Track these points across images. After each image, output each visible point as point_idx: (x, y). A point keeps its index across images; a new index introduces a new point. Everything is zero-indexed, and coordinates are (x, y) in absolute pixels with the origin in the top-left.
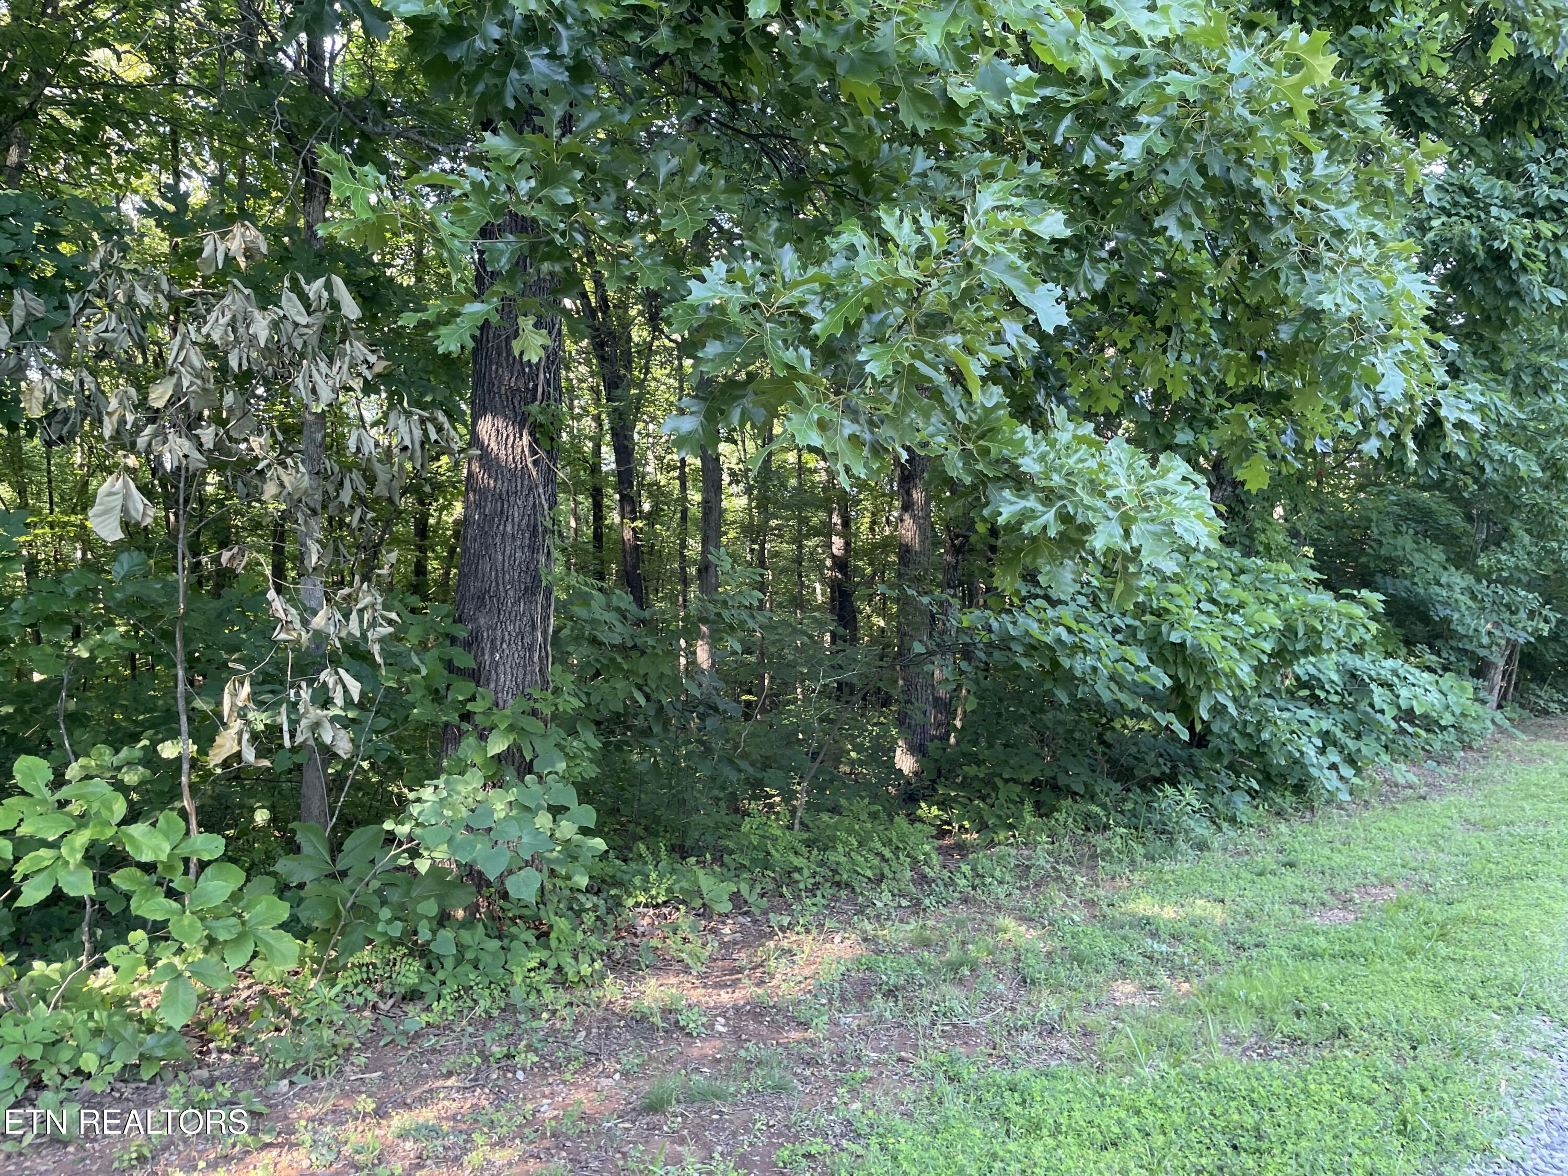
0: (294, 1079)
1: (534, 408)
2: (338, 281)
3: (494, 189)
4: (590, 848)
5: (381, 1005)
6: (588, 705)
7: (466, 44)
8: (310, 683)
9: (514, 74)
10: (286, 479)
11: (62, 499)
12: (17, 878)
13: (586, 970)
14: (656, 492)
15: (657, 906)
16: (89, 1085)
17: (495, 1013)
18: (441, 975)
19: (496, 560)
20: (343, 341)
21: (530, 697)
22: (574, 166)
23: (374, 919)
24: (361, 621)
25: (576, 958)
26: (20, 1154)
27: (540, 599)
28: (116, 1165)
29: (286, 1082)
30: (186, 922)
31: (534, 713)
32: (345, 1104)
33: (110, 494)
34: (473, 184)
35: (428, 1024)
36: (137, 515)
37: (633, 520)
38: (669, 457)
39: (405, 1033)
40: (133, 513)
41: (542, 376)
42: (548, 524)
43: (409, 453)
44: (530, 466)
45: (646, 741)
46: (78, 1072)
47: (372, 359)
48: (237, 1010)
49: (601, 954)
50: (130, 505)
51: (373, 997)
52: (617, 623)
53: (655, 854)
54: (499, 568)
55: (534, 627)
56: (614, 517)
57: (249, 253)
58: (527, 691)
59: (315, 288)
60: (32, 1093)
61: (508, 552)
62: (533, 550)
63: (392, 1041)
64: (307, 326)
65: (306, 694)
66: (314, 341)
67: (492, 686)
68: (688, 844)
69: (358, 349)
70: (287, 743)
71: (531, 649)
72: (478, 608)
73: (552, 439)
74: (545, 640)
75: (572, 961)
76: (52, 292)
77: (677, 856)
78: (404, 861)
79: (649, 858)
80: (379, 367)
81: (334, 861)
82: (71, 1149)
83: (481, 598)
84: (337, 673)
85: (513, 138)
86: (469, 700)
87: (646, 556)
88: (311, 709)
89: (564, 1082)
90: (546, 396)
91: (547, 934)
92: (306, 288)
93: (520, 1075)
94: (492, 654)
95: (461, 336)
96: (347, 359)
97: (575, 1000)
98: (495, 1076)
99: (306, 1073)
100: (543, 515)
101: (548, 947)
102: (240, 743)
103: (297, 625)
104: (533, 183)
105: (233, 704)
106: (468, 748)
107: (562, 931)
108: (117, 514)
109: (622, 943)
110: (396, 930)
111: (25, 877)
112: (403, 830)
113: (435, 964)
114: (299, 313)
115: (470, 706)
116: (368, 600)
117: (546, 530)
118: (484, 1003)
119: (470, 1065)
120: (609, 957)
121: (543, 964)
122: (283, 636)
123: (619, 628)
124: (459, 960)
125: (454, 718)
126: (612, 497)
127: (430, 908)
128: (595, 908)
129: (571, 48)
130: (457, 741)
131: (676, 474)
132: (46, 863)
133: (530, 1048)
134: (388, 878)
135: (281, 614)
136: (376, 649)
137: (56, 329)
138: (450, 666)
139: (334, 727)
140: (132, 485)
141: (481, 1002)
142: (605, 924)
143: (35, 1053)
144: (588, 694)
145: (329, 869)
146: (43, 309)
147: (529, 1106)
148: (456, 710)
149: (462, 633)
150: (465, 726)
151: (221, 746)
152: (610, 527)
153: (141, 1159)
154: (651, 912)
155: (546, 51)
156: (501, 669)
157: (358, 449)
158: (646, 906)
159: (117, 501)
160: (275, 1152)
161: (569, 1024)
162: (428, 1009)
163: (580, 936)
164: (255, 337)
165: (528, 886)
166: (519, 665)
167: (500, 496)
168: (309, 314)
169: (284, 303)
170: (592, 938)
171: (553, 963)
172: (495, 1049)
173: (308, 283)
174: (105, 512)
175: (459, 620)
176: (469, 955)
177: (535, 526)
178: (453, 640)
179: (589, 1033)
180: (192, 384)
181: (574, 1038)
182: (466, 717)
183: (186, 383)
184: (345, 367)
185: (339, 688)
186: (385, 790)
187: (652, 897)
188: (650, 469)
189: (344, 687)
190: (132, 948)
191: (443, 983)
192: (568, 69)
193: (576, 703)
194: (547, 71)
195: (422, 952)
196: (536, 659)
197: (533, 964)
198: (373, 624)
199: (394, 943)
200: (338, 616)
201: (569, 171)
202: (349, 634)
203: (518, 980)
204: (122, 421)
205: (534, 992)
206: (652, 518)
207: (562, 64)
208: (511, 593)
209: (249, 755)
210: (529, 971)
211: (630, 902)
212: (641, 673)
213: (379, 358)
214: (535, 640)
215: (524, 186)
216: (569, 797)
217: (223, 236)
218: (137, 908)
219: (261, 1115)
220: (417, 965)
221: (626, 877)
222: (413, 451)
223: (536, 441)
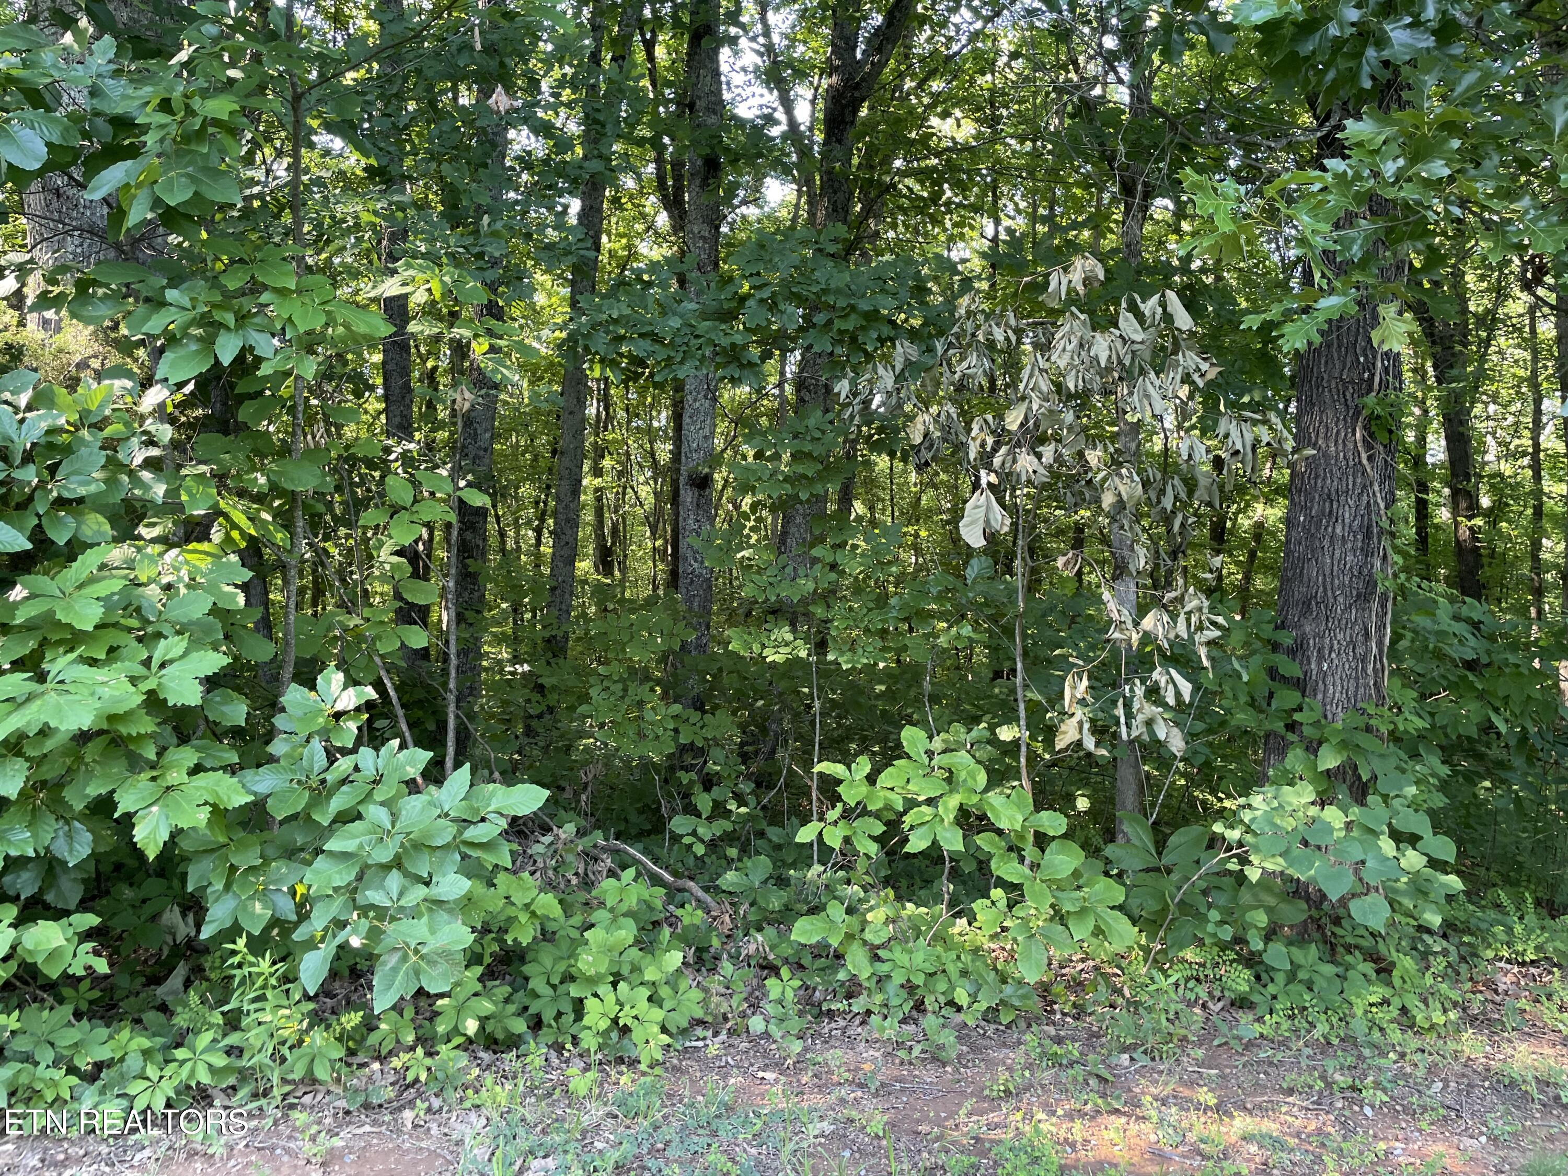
0: (1135, 1056)
1: (1371, 399)
2: (1171, 295)
3: (1358, 177)
4: (1445, 885)
5: (1210, 1004)
6: (1433, 726)
7: (1318, 36)
8: (1143, 682)
9: (1371, 52)
10: (1122, 488)
11: (902, 513)
12: (906, 827)
13: (1438, 1018)
14: (1499, 483)
15: (1523, 964)
16: (962, 1017)
17: (1336, 1041)
18: (1272, 989)
19: (1324, 564)
20: (1175, 352)
21: (1364, 712)
22: (1451, 135)
23: (1202, 919)
24: (1189, 625)
25: (1425, 1002)
26: (911, 1063)
27: (1375, 606)
28: (986, 1092)
29: (1127, 1056)
30: (1037, 888)
31: (1368, 729)
32: (1186, 1093)
33: (977, 507)
34: (1336, 176)
35: (1262, 1035)
36: (996, 525)
37: (1470, 518)
38: (1516, 442)
39: (1239, 1038)
40: (993, 523)
41: (1379, 365)
42: (1385, 523)
43: (1240, 457)
44: (1365, 461)
45: (1503, 774)
46: (951, 1003)
47: (1204, 366)
48: (1074, 979)
49: (1455, 1004)
50: (991, 516)
51: (1204, 996)
52: (1469, 636)
53: (1519, 903)
54: (1327, 572)
55: (1367, 636)
56: (1443, 515)
57: (1087, 281)
58: (1359, 705)
59: (1150, 306)
60: (915, 1014)
61: (1337, 555)
62: (1367, 552)
63: (1226, 1043)
64: (1142, 343)
65: (1140, 691)
66: (1147, 356)
67: (1320, 696)
68: (1558, 900)
69: (1189, 359)
70: (1124, 736)
71: (1364, 660)
72: (1303, 615)
73: (1391, 432)
74: (1381, 651)
75: (1421, 1005)
76: (921, 339)
77: (1544, 912)
78: (1233, 866)
79: (1511, 908)
80: (1212, 374)
81: (1160, 854)
82: (948, 1069)
83: (1307, 604)
84: (1168, 673)
85: (1378, 120)
86: (1295, 710)
87: (1485, 560)
88: (1146, 706)
89: (1420, 1131)
90: (1384, 385)
91: (1389, 972)
92: (1142, 306)
93: (1368, 1111)
94: (1319, 664)
95: (1307, 333)
96: (1180, 369)
97: (1428, 1048)
98: (1340, 1105)
99: (1145, 1052)
100: (1378, 514)
101: (1390, 984)
102: (1081, 732)
103: (1130, 626)
104: (1401, 162)
105: (1073, 696)
106: (1295, 759)
107: (1407, 971)
108: (980, 525)
109: (1480, 997)
110: (1227, 934)
111: (912, 828)
112: (1234, 835)
113: (1264, 976)
114: (1135, 331)
115: (1297, 717)
116: (1195, 603)
117: (1382, 531)
118: (1322, 1028)
119: (1311, 1087)
120: (1464, 1010)
121: (1385, 1002)
122: (1117, 635)
123: (1472, 642)
124: (1292, 977)
125: (1279, 726)
126: (1438, 494)
127: (1261, 919)
128: (1445, 953)
129: (1437, 11)
130: (1282, 752)
131: (1526, 461)
132: (927, 818)
133: (1377, 1085)
134: (1216, 881)
135: (1115, 616)
136: (1203, 652)
137: (927, 370)
138: (1273, 673)
139: (1167, 725)
140: (993, 498)
141: (1319, 1025)
142: (1458, 974)
143: (919, 980)
144: (1432, 715)
145: (1153, 862)
146: (916, 354)
147: (1382, 1146)
148: (1281, 719)
149: (1287, 639)
150: (1291, 737)
151: (1065, 733)
152: (1437, 527)
153: (1007, 1092)
154: (1516, 969)
155: (1408, 20)
156: (1329, 680)
157: (1190, 455)
158: (1509, 961)
159: (981, 512)
160: (1123, 1120)
161: (1421, 1072)
162: (1260, 1020)
163: (1429, 980)
164: (1097, 359)
165: (1375, 913)
166: (1349, 677)
167: (1329, 496)
168: (1144, 330)
169: (1121, 323)
170: (1444, 986)
171: (1396, 1002)
172: (1337, 1077)
173: (1143, 302)
174: (972, 523)
175: (1281, 626)
176: (1302, 975)
177: (1369, 527)
178: (1275, 647)
179: (1446, 1086)
180: (1041, 406)
181: (1429, 1088)
182: (1292, 727)
183: (1035, 407)
184: (1178, 378)
185: (1171, 687)
186: (1191, 794)
187: (1517, 953)
188: (1489, 457)
189: (1175, 686)
190: (993, 903)
191: (1274, 997)
192: (1434, 33)
193: (1420, 724)
194: (1410, 41)
195: (1251, 961)
196: (1370, 670)
197: (1374, 999)
198: (1200, 628)
199: (1224, 947)
200: (1166, 618)
201: (1445, 141)
202: (1177, 636)
203: (1359, 1012)
204: (983, 445)
205: (1376, 1029)
206: (1495, 514)
207: (1427, 29)
208: (1341, 599)
209: (1090, 743)
210: (1371, 1005)
211: (1490, 954)
212: (1501, 694)
213: (1212, 365)
214: (1368, 651)
215: (1389, 168)
216: (1421, 825)
217: (1066, 270)
218: (998, 868)
219: (1106, 1081)
220: (1247, 974)
221: (1484, 926)
222: (1245, 455)
223: (1371, 435)
